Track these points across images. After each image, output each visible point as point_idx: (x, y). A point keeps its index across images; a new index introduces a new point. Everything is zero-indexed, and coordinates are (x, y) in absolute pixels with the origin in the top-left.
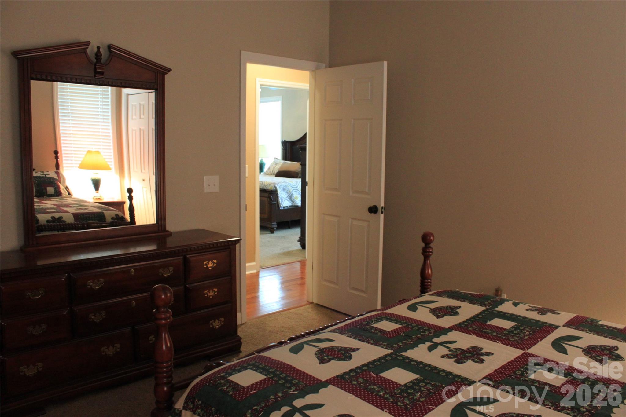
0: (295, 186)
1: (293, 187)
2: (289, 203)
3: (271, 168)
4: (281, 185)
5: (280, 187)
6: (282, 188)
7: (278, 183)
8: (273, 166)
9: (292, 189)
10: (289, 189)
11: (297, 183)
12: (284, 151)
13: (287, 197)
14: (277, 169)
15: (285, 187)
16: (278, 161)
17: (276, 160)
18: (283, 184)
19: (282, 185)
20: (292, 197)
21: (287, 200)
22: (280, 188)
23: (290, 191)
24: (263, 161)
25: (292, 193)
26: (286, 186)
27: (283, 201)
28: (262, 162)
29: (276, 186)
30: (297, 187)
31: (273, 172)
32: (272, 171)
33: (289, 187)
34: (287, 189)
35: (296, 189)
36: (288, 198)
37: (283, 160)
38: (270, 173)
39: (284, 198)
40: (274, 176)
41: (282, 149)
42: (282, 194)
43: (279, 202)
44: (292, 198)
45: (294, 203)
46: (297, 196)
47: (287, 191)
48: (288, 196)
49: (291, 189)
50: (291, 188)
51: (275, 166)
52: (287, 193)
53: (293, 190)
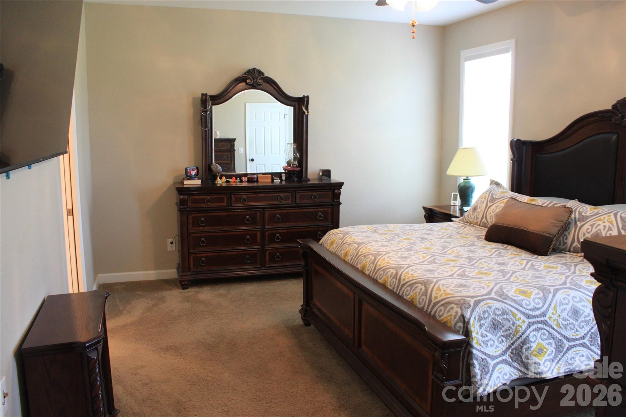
0: (539, 309)
1: (528, 317)
2: (513, 370)
3: (479, 210)
4: (484, 312)
5: (480, 319)
6: (488, 321)
7: (477, 303)
8: (484, 205)
9: (527, 321)
10: (513, 324)
11: (545, 299)
12: (516, 163)
13: (505, 352)
14: (492, 214)
15: (499, 319)
16: (498, 193)
17: (494, 186)
18: (496, 304)
19: (491, 311)
20: (524, 351)
21: (505, 362)
22: (482, 322)
23: (517, 331)
24: (469, 182)
25: (524, 337)
26: (504, 313)
27: (487, 373)
28: (467, 185)
29: (467, 315)
30: (544, 314)
31: (484, 220)
32: (480, 217)
33: (514, 315)
34: (507, 325)
35: (538, 322)
36: (508, 353)
37: (512, 190)
38: (475, 221)
39: (493, 358)
40: (484, 232)
41: (512, 160)
42: (485, 343)
43: (475, 377)
44: (525, 353)
45: (527, 369)
46: (544, 343)
47: (506, 330)
48: (508, 348)
49: (522, 322)
50: (523, 317)
51: (489, 205)
52: (507, 337)
53: (529, 326)
